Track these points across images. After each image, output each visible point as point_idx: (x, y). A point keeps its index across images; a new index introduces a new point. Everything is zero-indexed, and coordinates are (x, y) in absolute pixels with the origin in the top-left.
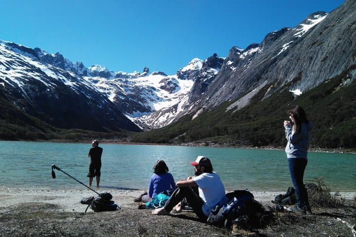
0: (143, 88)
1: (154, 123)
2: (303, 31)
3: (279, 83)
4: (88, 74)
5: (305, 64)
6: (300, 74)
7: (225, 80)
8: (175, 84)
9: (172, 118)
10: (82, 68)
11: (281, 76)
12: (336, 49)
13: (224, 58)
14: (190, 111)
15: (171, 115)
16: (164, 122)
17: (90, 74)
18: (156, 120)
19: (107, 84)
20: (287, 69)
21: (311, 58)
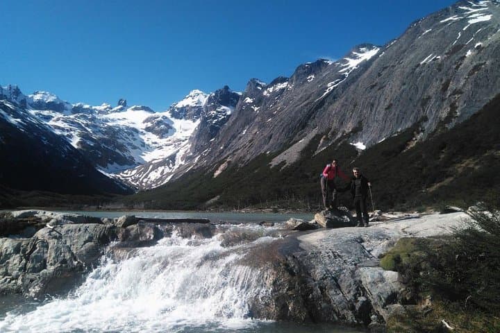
0: (120, 130)
1: (142, 182)
2: (350, 67)
3: (334, 134)
4: (27, 105)
5: (365, 111)
6: (360, 123)
7: (245, 123)
8: (167, 125)
9: (169, 174)
10: (17, 95)
11: (335, 125)
12: (400, 96)
13: (240, 94)
14: (197, 164)
15: (167, 170)
16: (157, 180)
17: (31, 105)
18: (145, 177)
19: (66, 122)
20: (342, 117)
21: (372, 105)
